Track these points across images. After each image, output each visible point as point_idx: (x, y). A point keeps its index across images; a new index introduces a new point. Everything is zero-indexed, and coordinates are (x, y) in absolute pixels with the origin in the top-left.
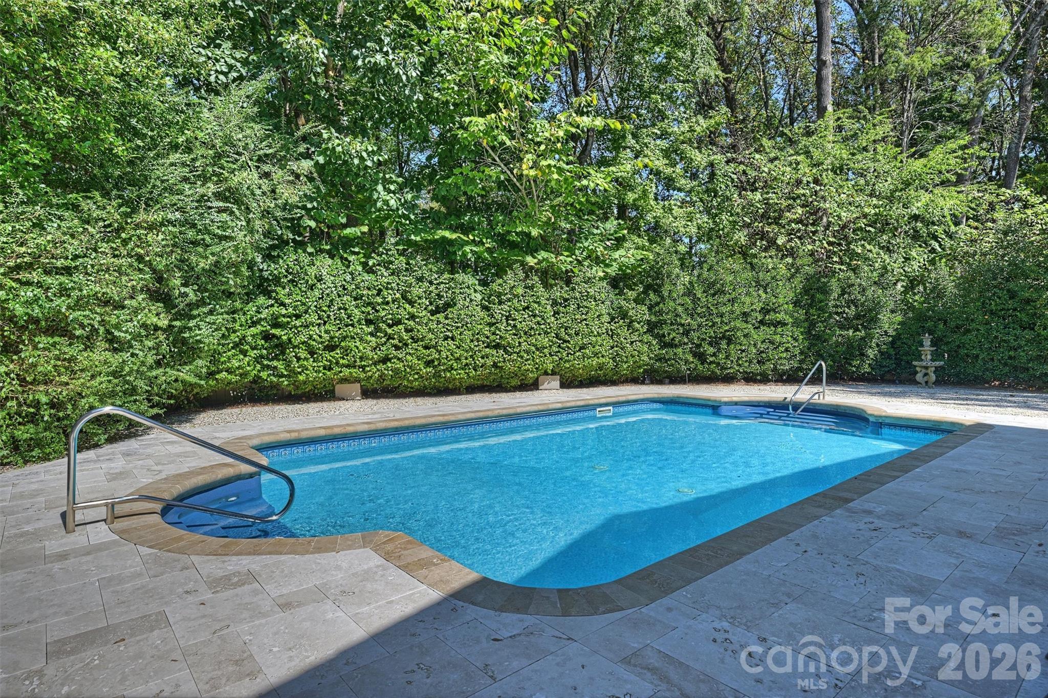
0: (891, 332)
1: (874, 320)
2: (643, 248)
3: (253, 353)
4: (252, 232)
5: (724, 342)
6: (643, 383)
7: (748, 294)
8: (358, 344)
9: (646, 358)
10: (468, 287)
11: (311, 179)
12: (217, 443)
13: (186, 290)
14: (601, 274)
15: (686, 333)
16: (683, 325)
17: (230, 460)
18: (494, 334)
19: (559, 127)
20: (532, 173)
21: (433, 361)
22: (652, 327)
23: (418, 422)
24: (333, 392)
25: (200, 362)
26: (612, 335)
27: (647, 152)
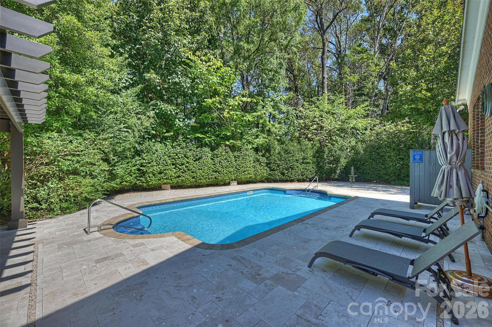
0: (344, 165)
1: (339, 161)
2: (265, 138)
3: (134, 175)
4: (135, 137)
5: (290, 169)
6: (265, 182)
7: (298, 154)
8: (169, 172)
9: (265, 175)
10: (207, 152)
11: (153, 118)
12: (125, 207)
13: (114, 158)
14: (251, 147)
15: (278, 166)
16: (277, 164)
17: (130, 212)
18: (215, 167)
19: (236, 101)
20: (227, 116)
21: (194, 177)
22: (267, 164)
23: (189, 198)
24: (161, 187)
25: (118, 180)
26: (254, 167)
27: (267, 106)
